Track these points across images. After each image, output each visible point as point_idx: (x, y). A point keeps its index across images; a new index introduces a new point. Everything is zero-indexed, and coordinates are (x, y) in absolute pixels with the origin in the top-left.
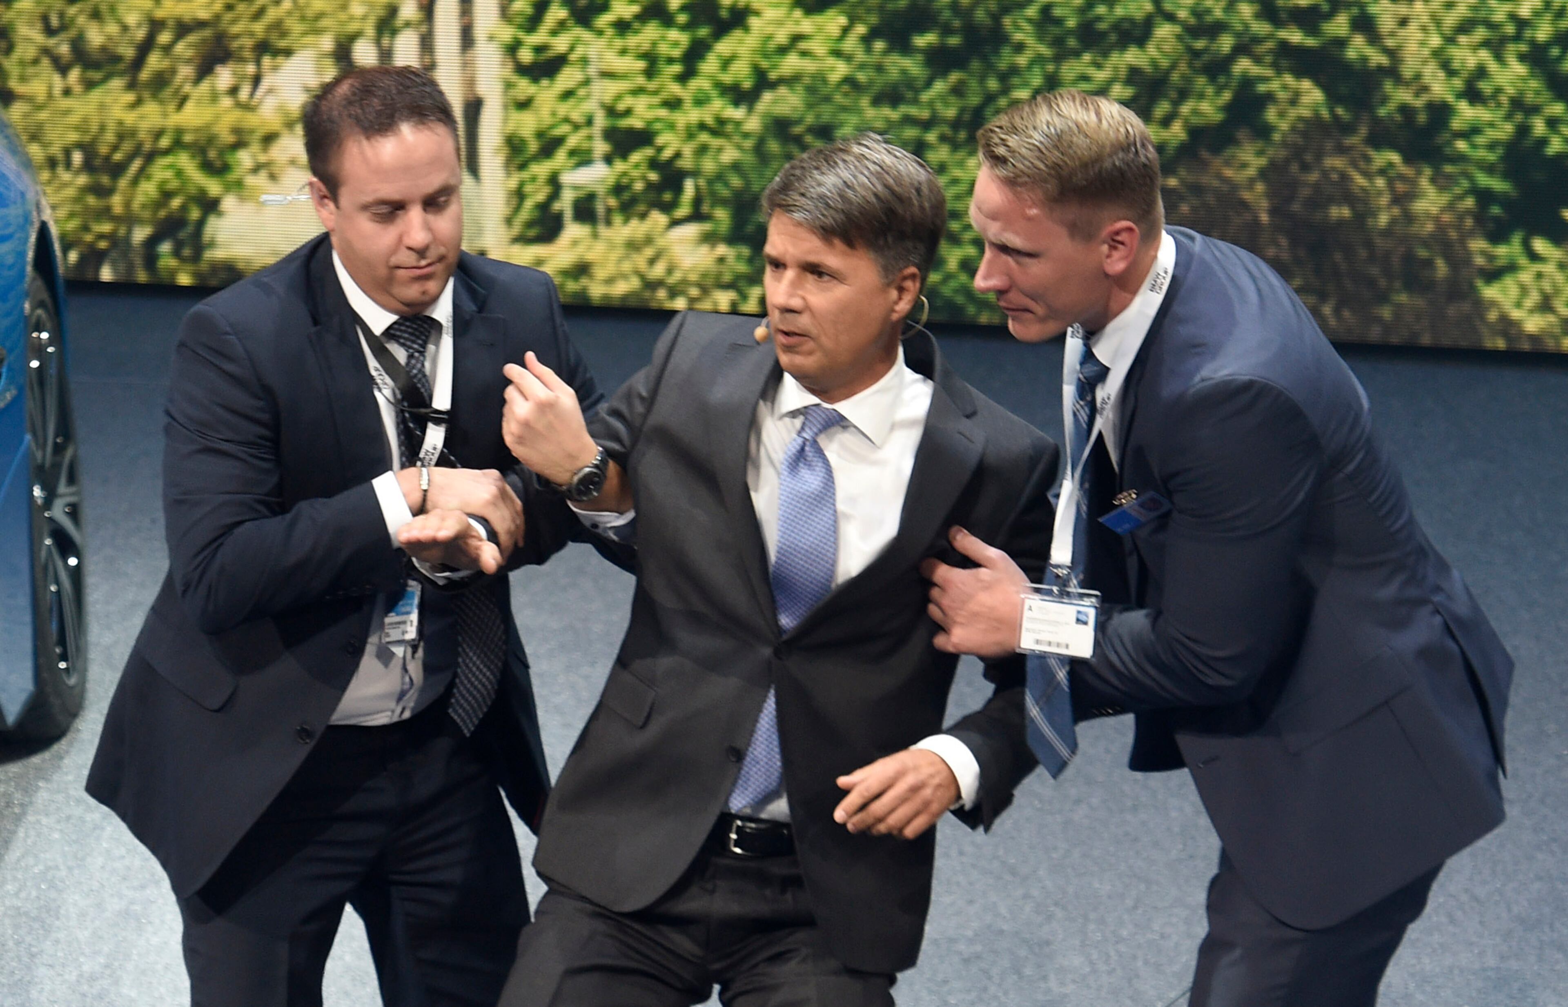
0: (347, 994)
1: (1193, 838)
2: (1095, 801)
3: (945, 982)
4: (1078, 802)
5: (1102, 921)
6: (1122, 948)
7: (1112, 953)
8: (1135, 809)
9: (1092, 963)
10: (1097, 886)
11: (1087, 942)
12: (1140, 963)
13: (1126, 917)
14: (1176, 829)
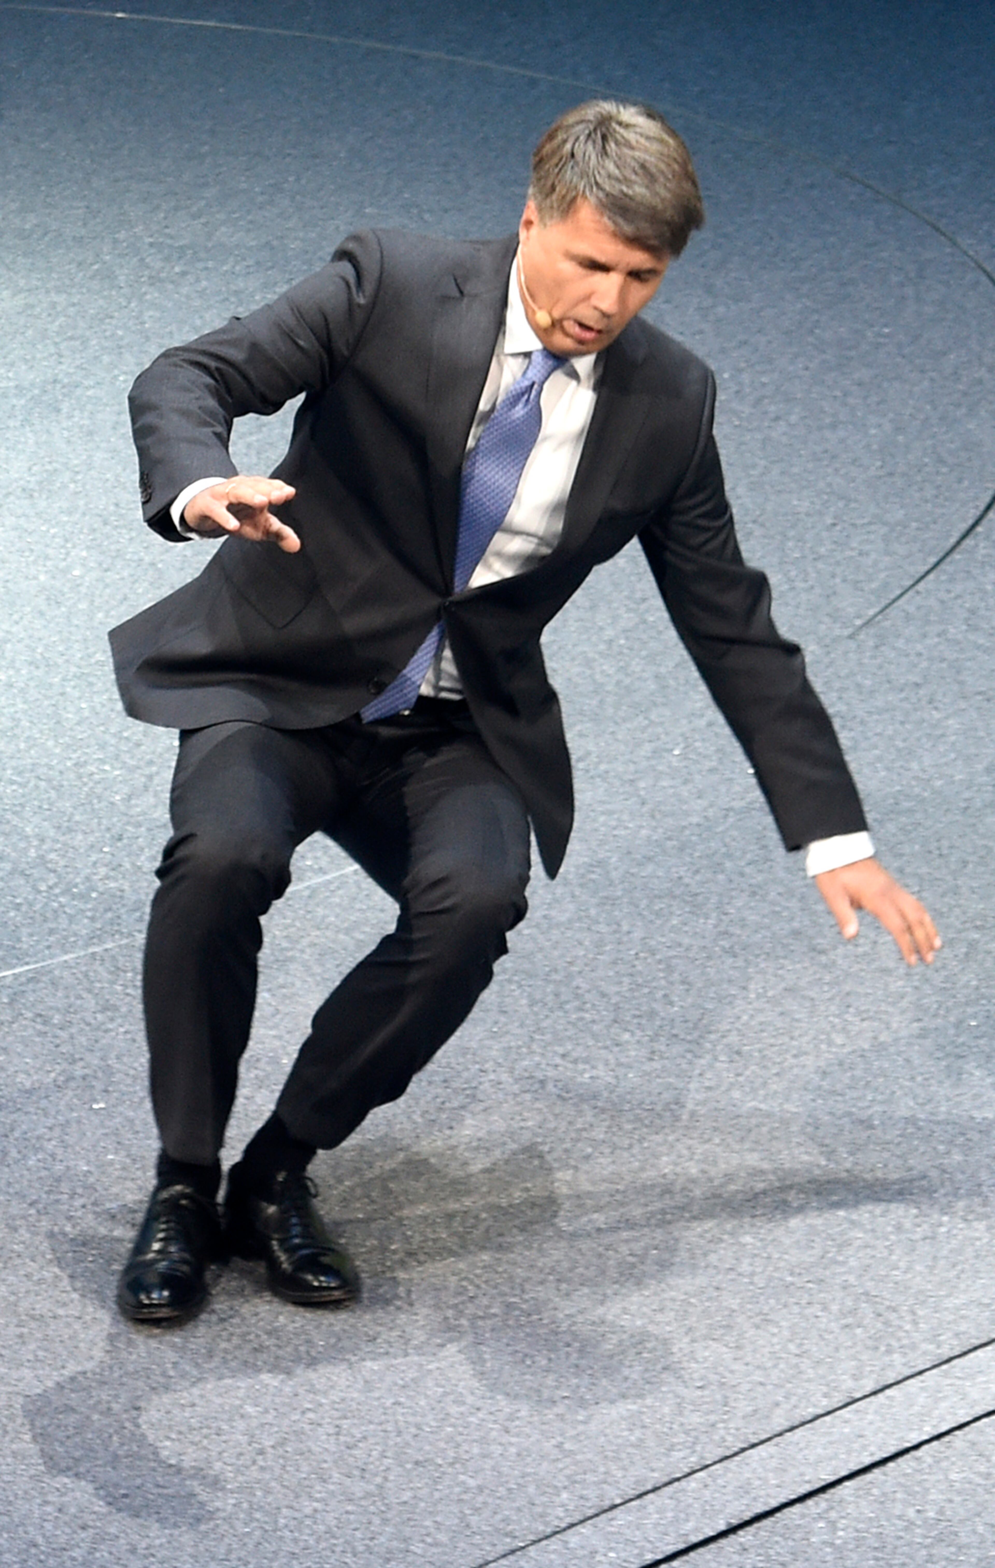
0: (42, 614)
1: (892, 456)
2: (793, 418)
3: (644, 600)
4: (777, 419)
5: (800, 539)
6: (820, 565)
7: (810, 569)
8: (834, 426)
9: (790, 580)
10: (795, 503)
11: (786, 559)
12: (838, 580)
13: (824, 534)
14: (875, 447)
